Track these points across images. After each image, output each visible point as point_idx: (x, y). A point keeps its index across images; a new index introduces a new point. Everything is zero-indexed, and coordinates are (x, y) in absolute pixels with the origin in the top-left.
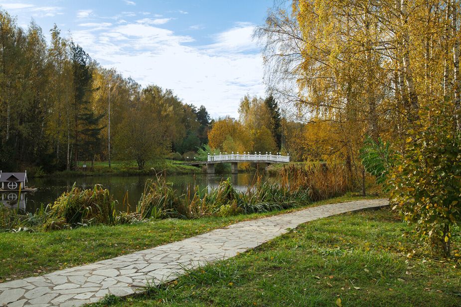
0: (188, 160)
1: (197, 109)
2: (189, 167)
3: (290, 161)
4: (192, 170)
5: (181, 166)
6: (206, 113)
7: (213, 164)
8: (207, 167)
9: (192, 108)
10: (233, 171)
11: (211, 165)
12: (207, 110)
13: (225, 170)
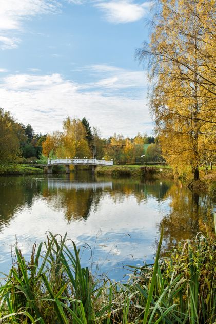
0: (31, 163)
1: (25, 126)
2: (34, 169)
3: (114, 164)
4: (37, 171)
5: (28, 167)
6: (32, 130)
7: (51, 166)
8: (47, 168)
9: (22, 125)
10: (67, 171)
11: (50, 167)
12: (32, 127)
13: (60, 171)
